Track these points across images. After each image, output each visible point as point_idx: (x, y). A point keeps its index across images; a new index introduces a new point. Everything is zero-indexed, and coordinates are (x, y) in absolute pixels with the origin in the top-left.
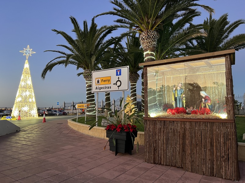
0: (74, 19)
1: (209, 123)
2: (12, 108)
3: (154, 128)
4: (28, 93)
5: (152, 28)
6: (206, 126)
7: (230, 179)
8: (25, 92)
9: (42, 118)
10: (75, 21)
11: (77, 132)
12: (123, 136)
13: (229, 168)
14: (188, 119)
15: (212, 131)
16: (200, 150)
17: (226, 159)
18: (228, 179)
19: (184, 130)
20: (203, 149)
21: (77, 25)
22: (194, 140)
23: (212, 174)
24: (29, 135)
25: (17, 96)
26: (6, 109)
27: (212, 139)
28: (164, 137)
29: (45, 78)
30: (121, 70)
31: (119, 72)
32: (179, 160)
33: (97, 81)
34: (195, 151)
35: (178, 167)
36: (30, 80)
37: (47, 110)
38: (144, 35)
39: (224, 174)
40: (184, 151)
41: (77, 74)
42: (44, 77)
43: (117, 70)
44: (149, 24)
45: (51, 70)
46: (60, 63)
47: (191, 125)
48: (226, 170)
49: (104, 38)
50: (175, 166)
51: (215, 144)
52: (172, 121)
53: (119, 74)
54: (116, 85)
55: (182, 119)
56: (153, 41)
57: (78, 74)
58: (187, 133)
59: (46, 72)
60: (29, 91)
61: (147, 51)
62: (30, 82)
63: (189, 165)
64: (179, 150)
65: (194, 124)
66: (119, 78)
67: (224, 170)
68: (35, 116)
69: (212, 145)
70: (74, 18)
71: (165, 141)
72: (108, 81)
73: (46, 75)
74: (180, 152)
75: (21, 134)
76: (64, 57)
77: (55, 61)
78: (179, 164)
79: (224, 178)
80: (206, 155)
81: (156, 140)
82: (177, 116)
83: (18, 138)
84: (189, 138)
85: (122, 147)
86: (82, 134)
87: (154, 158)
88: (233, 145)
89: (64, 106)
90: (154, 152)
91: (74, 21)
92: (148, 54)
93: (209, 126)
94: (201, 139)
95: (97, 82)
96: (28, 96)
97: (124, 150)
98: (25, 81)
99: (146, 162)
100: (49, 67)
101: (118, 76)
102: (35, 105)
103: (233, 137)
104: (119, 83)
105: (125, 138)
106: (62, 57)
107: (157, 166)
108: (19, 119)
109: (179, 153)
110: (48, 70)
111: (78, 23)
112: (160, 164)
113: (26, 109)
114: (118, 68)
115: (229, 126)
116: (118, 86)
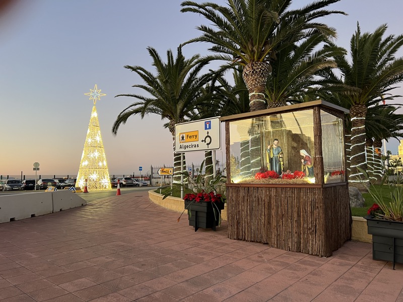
0: (154, 50)
1: (296, 189)
2: (77, 176)
3: (237, 196)
4: (97, 154)
5: (259, 58)
6: (293, 192)
7: (317, 255)
8: (93, 153)
9: (116, 190)
10: (155, 52)
11: (159, 206)
12: (203, 207)
13: (316, 242)
14: (274, 184)
15: (299, 198)
16: (286, 221)
17: (313, 231)
18: (315, 255)
19: (270, 197)
20: (289, 220)
21: (158, 58)
22: (280, 209)
23: (299, 250)
24: (97, 210)
25: (82, 158)
26: (68, 179)
27: (299, 208)
28: (247, 206)
29: (117, 133)
30: (210, 121)
31: (208, 125)
32: (264, 235)
33: (181, 137)
34: (281, 223)
35: (264, 244)
36: (100, 134)
37: (125, 179)
38: (248, 69)
39: (310, 249)
40: (269, 223)
41: (163, 125)
42: (115, 133)
43: (205, 122)
44: (255, 53)
45: (125, 122)
46: (136, 112)
47: (276, 192)
48: (312, 244)
49: (197, 73)
50: (260, 242)
51: (302, 214)
52: (257, 188)
53: (208, 127)
54: (205, 142)
55: (268, 184)
56: (260, 77)
57: (165, 125)
58: (273, 201)
59: (119, 125)
60: (98, 151)
61: (253, 91)
62: (99, 139)
63: (274, 240)
64: (264, 222)
65: (280, 190)
66: (208, 133)
67: (310, 245)
68: (107, 187)
69: (299, 216)
70: (152, 49)
71: (248, 212)
72: (195, 137)
73: (118, 129)
74: (265, 225)
75: (88, 208)
76: (142, 104)
77: (130, 109)
78: (264, 240)
79: (310, 253)
80: (292, 228)
81: (239, 211)
82: (262, 181)
83: (83, 213)
84: (275, 208)
85: (203, 220)
86: (164, 209)
87: (237, 233)
88: (321, 214)
89: (150, 172)
90: (237, 226)
91: (153, 53)
92: (254, 95)
93: (296, 193)
94: (287, 208)
95: (181, 139)
96: (97, 158)
97: (205, 225)
98: (93, 136)
99: (228, 238)
100: (123, 118)
101: (207, 130)
102: (107, 171)
103: (321, 204)
104: (208, 140)
105: (205, 209)
106: (139, 104)
107: (241, 242)
108: (86, 191)
109: (264, 227)
110: (120, 122)
111: (159, 55)
112: (245, 240)
113: (94, 176)
114: (207, 120)
115: (317, 192)
116: (208, 144)
